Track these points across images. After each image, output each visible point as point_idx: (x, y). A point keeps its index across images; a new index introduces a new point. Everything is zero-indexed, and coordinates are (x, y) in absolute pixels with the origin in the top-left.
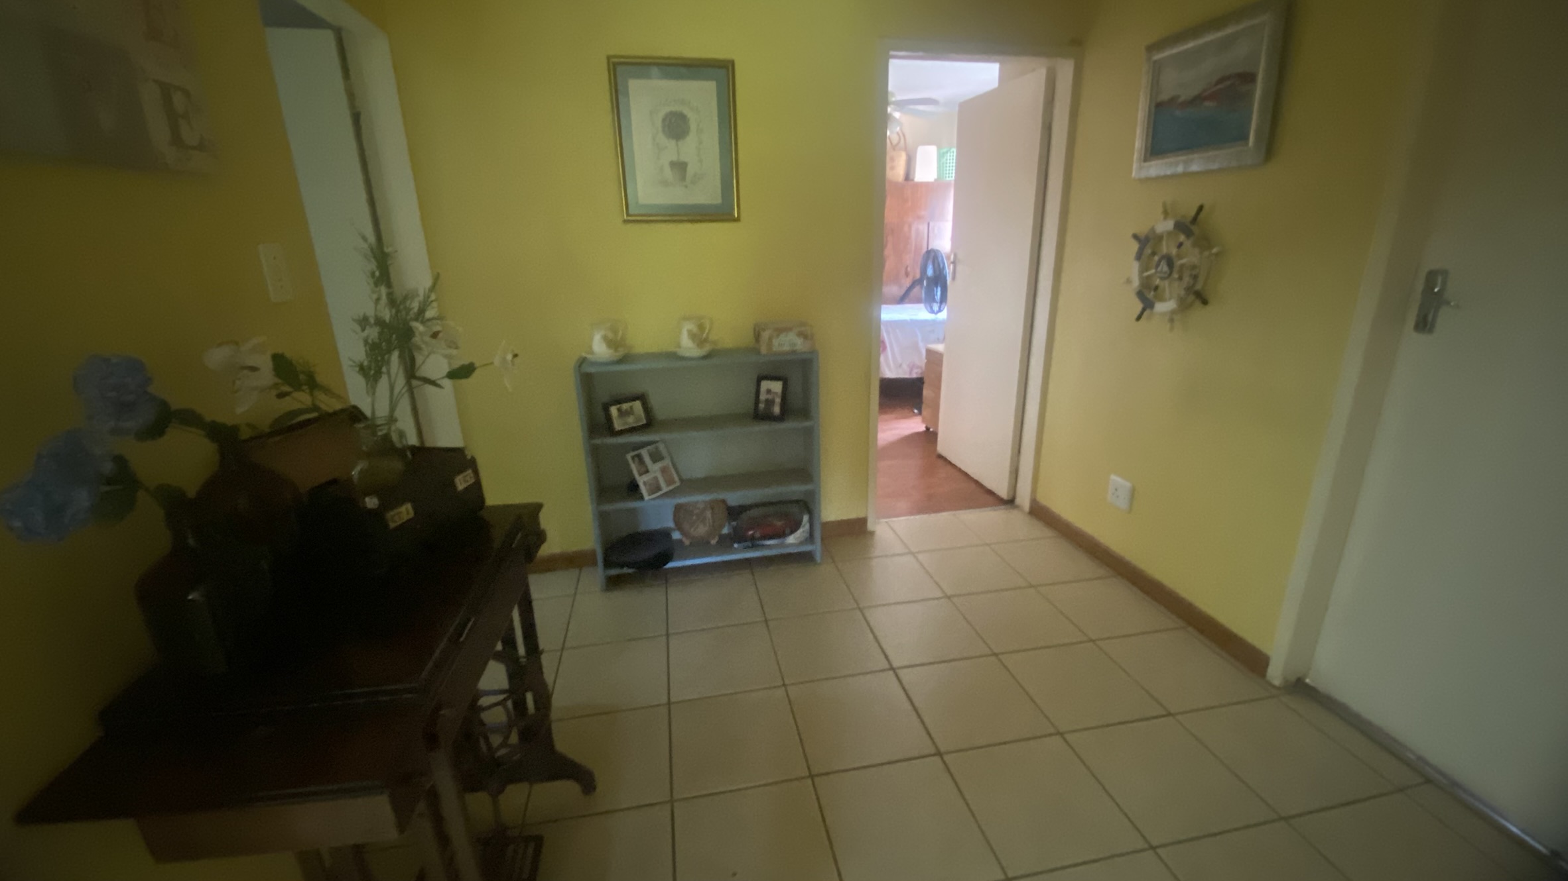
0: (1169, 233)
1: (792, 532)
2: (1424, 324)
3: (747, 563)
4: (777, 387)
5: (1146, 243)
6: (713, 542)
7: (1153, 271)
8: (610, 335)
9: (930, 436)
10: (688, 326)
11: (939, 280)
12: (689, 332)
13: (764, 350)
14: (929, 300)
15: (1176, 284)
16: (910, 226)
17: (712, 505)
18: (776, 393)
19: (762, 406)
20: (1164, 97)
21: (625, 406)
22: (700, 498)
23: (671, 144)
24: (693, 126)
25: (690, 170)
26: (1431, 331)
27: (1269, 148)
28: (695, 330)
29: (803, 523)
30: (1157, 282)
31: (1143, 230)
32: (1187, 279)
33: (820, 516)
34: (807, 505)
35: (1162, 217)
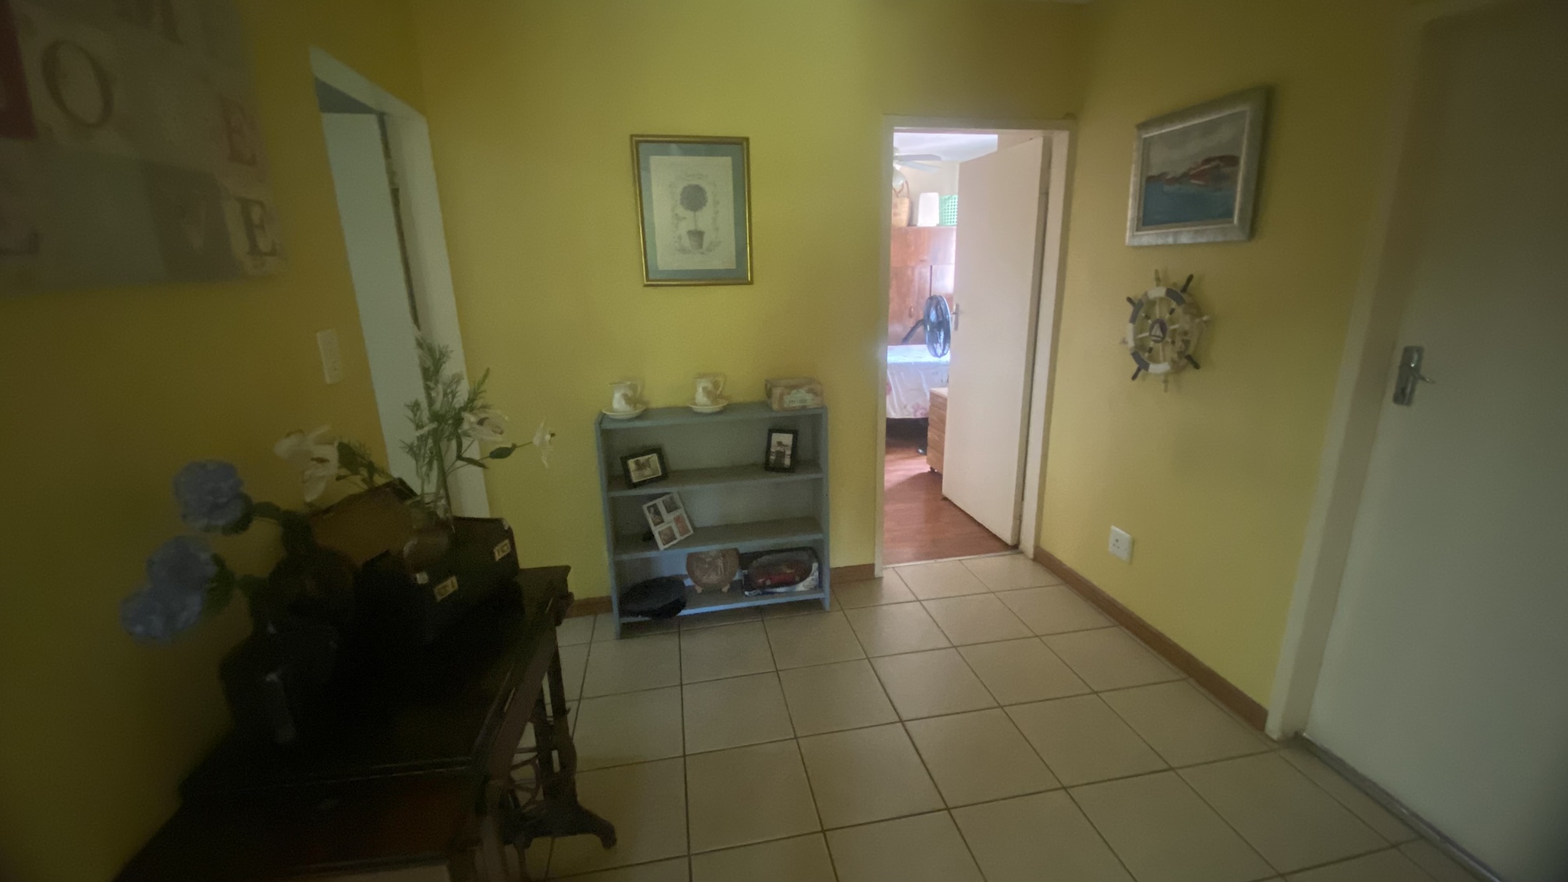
0: (1161, 299)
1: (802, 579)
2: (1403, 396)
3: (759, 611)
4: (787, 439)
5: (1140, 308)
6: (725, 589)
7: (1147, 334)
8: (630, 393)
9: (934, 477)
10: (702, 384)
11: (942, 325)
12: (704, 389)
13: (775, 406)
14: (932, 341)
15: (1169, 348)
16: (913, 269)
17: (724, 554)
18: (787, 446)
19: (773, 458)
20: (1154, 172)
21: (642, 459)
22: (713, 548)
23: (689, 214)
24: (710, 197)
25: (706, 240)
26: (1409, 403)
27: (1252, 228)
28: (710, 386)
29: (812, 572)
30: (1152, 344)
31: (1137, 294)
32: (1179, 344)
33: (829, 564)
34: (816, 552)
35: (1154, 283)
